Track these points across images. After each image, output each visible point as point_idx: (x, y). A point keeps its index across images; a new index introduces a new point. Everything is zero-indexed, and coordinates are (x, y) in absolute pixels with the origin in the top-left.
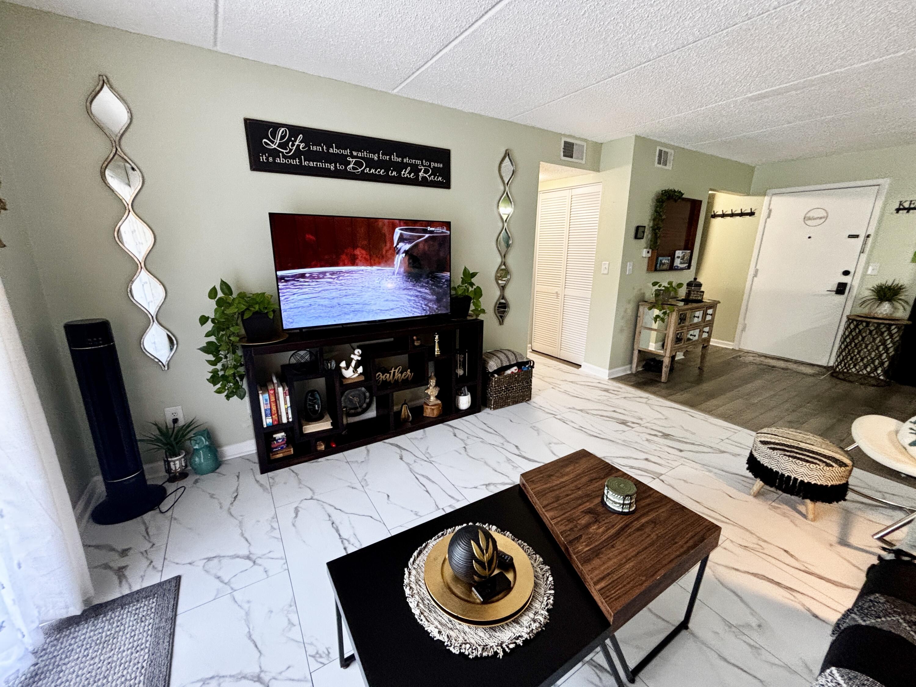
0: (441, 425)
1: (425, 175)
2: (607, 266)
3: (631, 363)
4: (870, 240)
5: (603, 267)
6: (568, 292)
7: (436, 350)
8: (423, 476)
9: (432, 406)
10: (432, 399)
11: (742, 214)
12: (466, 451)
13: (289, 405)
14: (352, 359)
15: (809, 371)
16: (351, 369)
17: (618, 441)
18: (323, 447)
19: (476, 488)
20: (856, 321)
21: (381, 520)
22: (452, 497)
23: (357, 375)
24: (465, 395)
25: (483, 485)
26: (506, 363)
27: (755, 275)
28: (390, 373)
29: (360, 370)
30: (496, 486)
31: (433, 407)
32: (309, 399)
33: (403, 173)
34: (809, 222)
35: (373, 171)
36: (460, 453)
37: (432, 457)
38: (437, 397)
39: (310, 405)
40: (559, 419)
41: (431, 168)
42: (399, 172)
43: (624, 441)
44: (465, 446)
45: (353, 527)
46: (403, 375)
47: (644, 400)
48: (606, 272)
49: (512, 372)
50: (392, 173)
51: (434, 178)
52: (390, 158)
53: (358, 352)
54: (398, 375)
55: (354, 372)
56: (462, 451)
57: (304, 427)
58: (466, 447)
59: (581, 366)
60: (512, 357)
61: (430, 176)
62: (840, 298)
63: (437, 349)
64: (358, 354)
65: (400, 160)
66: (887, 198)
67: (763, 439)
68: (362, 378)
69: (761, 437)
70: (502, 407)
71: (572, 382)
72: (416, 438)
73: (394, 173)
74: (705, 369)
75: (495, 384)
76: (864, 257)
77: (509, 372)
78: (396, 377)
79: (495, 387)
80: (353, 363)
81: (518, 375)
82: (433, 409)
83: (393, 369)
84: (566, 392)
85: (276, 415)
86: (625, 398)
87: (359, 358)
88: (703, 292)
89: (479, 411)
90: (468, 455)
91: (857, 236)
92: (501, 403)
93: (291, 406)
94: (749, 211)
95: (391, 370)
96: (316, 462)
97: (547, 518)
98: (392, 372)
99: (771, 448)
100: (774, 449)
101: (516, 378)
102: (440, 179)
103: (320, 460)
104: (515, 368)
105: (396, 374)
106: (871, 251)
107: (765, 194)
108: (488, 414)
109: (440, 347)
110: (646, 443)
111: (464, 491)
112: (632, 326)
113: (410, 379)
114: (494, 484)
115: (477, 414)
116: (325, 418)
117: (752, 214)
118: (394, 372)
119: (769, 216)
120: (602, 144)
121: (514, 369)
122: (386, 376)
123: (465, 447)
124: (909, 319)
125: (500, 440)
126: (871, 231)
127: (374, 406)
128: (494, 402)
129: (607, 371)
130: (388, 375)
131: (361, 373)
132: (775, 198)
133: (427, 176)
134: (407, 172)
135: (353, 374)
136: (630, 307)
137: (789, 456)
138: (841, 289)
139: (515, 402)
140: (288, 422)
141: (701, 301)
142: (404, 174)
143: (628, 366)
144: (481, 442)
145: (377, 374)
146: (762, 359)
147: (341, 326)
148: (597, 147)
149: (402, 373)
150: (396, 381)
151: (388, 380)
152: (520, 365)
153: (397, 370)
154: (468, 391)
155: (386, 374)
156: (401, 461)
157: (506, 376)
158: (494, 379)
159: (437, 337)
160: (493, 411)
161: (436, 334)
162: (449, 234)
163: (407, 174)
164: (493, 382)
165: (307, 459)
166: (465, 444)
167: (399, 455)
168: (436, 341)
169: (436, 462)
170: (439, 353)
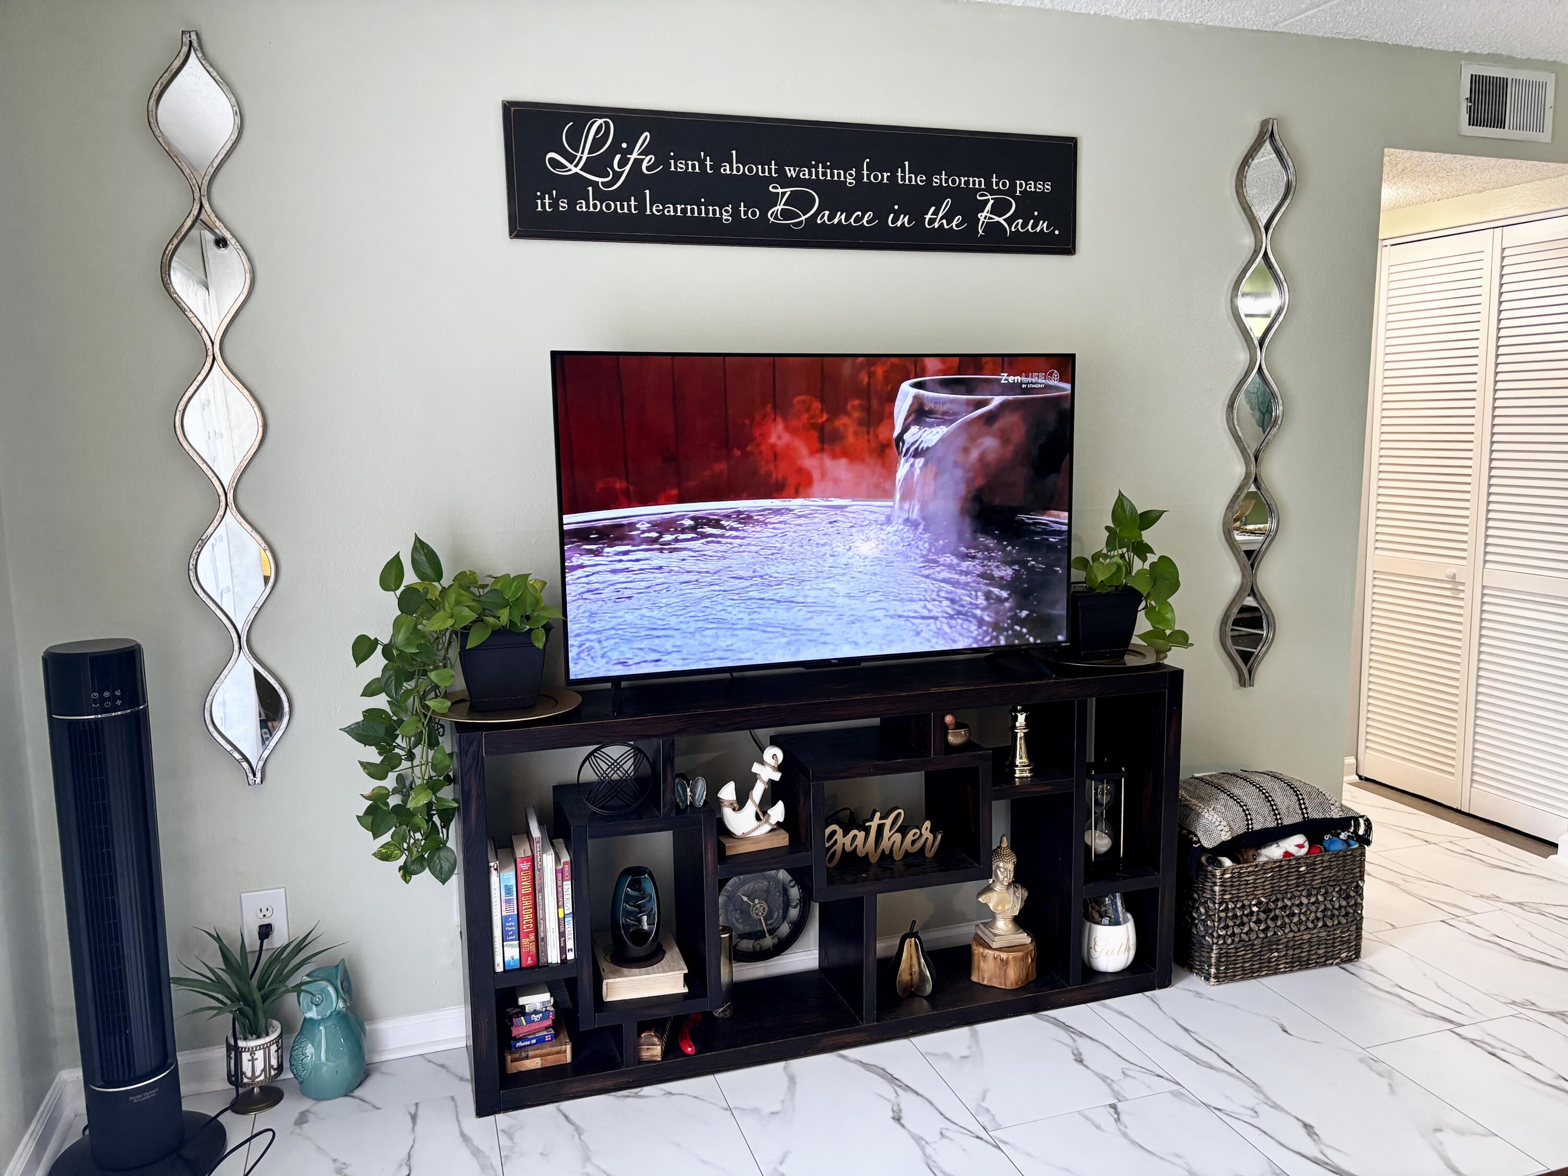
0: (1028, 1020)
1: (997, 219)
6: (1498, 576)
7: (1018, 762)
9: (1000, 949)
10: (1003, 925)
12: (1118, 1120)
13: (569, 908)
14: (753, 777)
16: (751, 808)
18: (656, 1052)
23: (766, 828)
24: (1115, 922)
26: (1262, 821)
28: (867, 830)
29: (778, 812)
31: (1004, 956)
32: (627, 894)
33: (928, 217)
35: (840, 217)
36: (1098, 1127)
37: (999, 1127)
38: (1020, 921)
39: (628, 913)
40: (1472, 1042)
41: (1015, 198)
42: (917, 217)
44: (1114, 1101)
46: (910, 837)
49: (1287, 854)
50: (895, 220)
51: (1024, 225)
52: (893, 178)
53: (774, 756)
54: (891, 838)
55: (758, 818)
56: (1106, 1119)
57: (605, 982)
58: (1120, 1106)
59: (1555, 846)
60: (1285, 801)
61: (1010, 221)
63: (1021, 759)
64: (773, 762)
65: (920, 180)
68: (782, 840)
70: (1249, 974)
71: (1520, 905)
72: (947, 1056)
73: (904, 220)
75: (1224, 892)
77: (1274, 852)
78: (885, 844)
79: (1222, 901)
80: (758, 792)
81: (1311, 866)
82: (1005, 963)
83: (878, 815)
84: (1495, 941)
85: (532, 937)
87: (777, 776)
89: (1165, 982)
90: (1125, 1135)
92: (1246, 964)
93: (574, 914)
95: (872, 819)
96: (636, 1096)
98: (874, 824)
101: (1300, 876)
102: (1043, 226)
103: (647, 1090)
104: (1299, 839)
105: (886, 833)
108: (1199, 994)
109: (1030, 755)
113: (929, 854)
115: (1157, 993)
116: (668, 956)
118: (881, 828)
121: (1295, 844)
122: (855, 837)
123: (1113, 1107)
125: (1244, 1096)
127: (813, 933)
128: (1219, 956)
130: (861, 835)
131: (778, 823)
133: (1001, 220)
134: (940, 215)
135: (755, 823)
139: (1304, 964)
140: (564, 961)
142: (932, 221)
144: (1174, 1093)
145: (828, 831)
147: (728, 675)
149: (903, 830)
150: (886, 857)
151: (861, 852)
152: (1315, 829)
153: (888, 822)
154: (1128, 908)
155: (855, 832)
156: (896, 1125)
157: (1275, 866)
158: (1218, 873)
159: (1021, 719)
160: (1212, 989)
161: (1020, 711)
162: (1069, 392)
163: (941, 219)
164: (1215, 885)
165: (609, 1083)
166: (1116, 1094)
167: (889, 1107)
168: (1020, 734)
169: (1014, 1147)
170: (1027, 774)
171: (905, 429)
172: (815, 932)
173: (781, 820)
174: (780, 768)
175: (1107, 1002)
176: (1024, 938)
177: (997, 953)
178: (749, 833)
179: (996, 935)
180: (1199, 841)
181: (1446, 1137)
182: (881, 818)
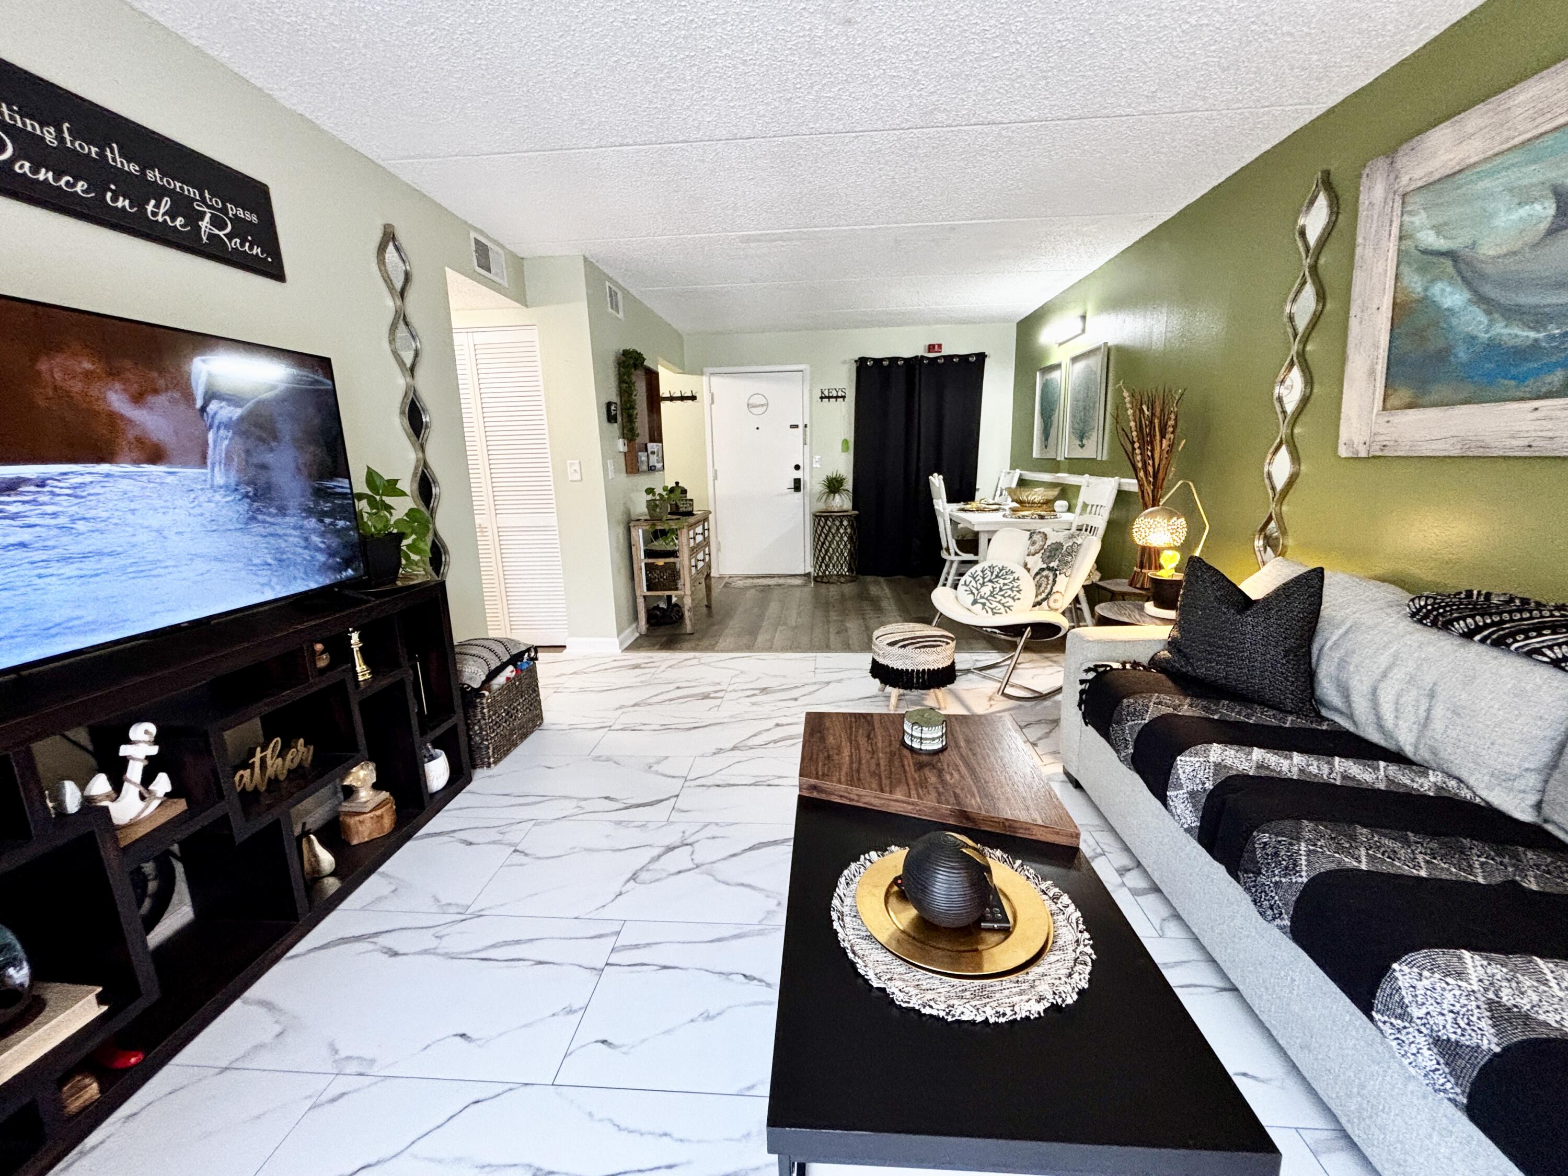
0: (409, 844)
1: (216, 232)
2: (577, 467)
3: (636, 618)
4: (808, 429)
5: (570, 470)
6: (504, 521)
7: (358, 669)
8: (493, 946)
9: (371, 811)
10: (365, 795)
11: (682, 398)
12: (526, 855)
14: (125, 761)
15: (798, 581)
16: (131, 791)
17: (725, 720)
18: (93, 1090)
19: (621, 894)
20: (824, 517)
21: (508, 1086)
22: (600, 936)
23: (156, 803)
24: (432, 758)
25: (628, 881)
26: (495, 664)
27: (715, 478)
28: (252, 766)
29: (162, 783)
30: (648, 870)
31: (378, 812)
33: (150, 207)
34: (754, 410)
35: (46, 175)
36: (521, 865)
37: (469, 907)
38: (376, 787)
40: (622, 730)
41: (230, 219)
42: (140, 204)
43: (732, 717)
44: (513, 849)
46: (289, 757)
47: (695, 662)
48: (578, 477)
49: (508, 679)
50: (114, 199)
51: (242, 245)
52: (102, 154)
53: (146, 732)
54: (275, 765)
55: (142, 798)
56: (518, 858)
58: (518, 848)
59: (565, 647)
60: (500, 650)
61: (230, 236)
62: (798, 495)
63: (360, 667)
64: (147, 738)
65: (133, 168)
66: (811, 385)
67: (889, 641)
68: (180, 806)
69: (885, 639)
70: (507, 753)
71: (575, 673)
73: (123, 203)
74: (713, 605)
75: (489, 712)
76: (807, 447)
77: (501, 680)
78: (270, 772)
79: (490, 717)
80: (135, 772)
81: (520, 680)
82: (381, 817)
83: (259, 749)
84: (583, 690)
86: (670, 667)
87: (154, 750)
88: (692, 500)
89: (469, 780)
90: (539, 858)
91: (797, 426)
92: (505, 748)
94: (690, 394)
95: (253, 755)
97: (901, 800)
98: (257, 760)
99: (902, 647)
100: (904, 646)
101: (517, 687)
102: (257, 251)
103: (91, 1140)
104: (511, 668)
105: (269, 762)
106: (811, 440)
107: (702, 374)
108: (490, 777)
109: (366, 661)
110: (754, 708)
111: (604, 914)
112: (627, 562)
113: (307, 764)
114: (642, 869)
115: (468, 788)
117: (693, 398)
118: (263, 760)
119: (713, 402)
120: (522, 259)
121: (509, 672)
122: (242, 776)
123: (515, 851)
124: (854, 509)
125: (568, 807)
126: (807, 422)
128: (494, 749)
129: (616, 641)
130: (247, 773)
131: (167, 795)
132: (713, 379)
133: (221, 234)
134: (162, 210)
135: (142, 804)
136: (621, 530)
137: (920, 648)
138: (797, 485)
139: (524, 736)
141: (691, 514)
142: (154, 214)
143: (634, 626)
144: (534, 825)
146: (750, 581)
148: (518, 263)
149: (282, 755)
150: (273, 783)
151: (250, 788)
152: (515, 659)
153: (269, 752)
154: (439, 747)
155: (241, 772)
156: (398, 958)
157: (502, 688)
158: (484, 701)
159: (355, 637)
160: (495, 770)
161: (353, 632)
163: (164, 215)
164: (483, 708)
166: (510, 845)
167: (378, 954)
168: (356, 648)
169: (490, 908)
170: (368, 676)
171: (207, 403)
172: (182, 889)
173: (168, 788)
174: (156, 741)
175: (446, 808)
176: (385, 795)
177: (371, 815)
178: (139, 815)
179: (365, 803)
180: (469, 686)
181: (655, 768)
182: (262, 752)
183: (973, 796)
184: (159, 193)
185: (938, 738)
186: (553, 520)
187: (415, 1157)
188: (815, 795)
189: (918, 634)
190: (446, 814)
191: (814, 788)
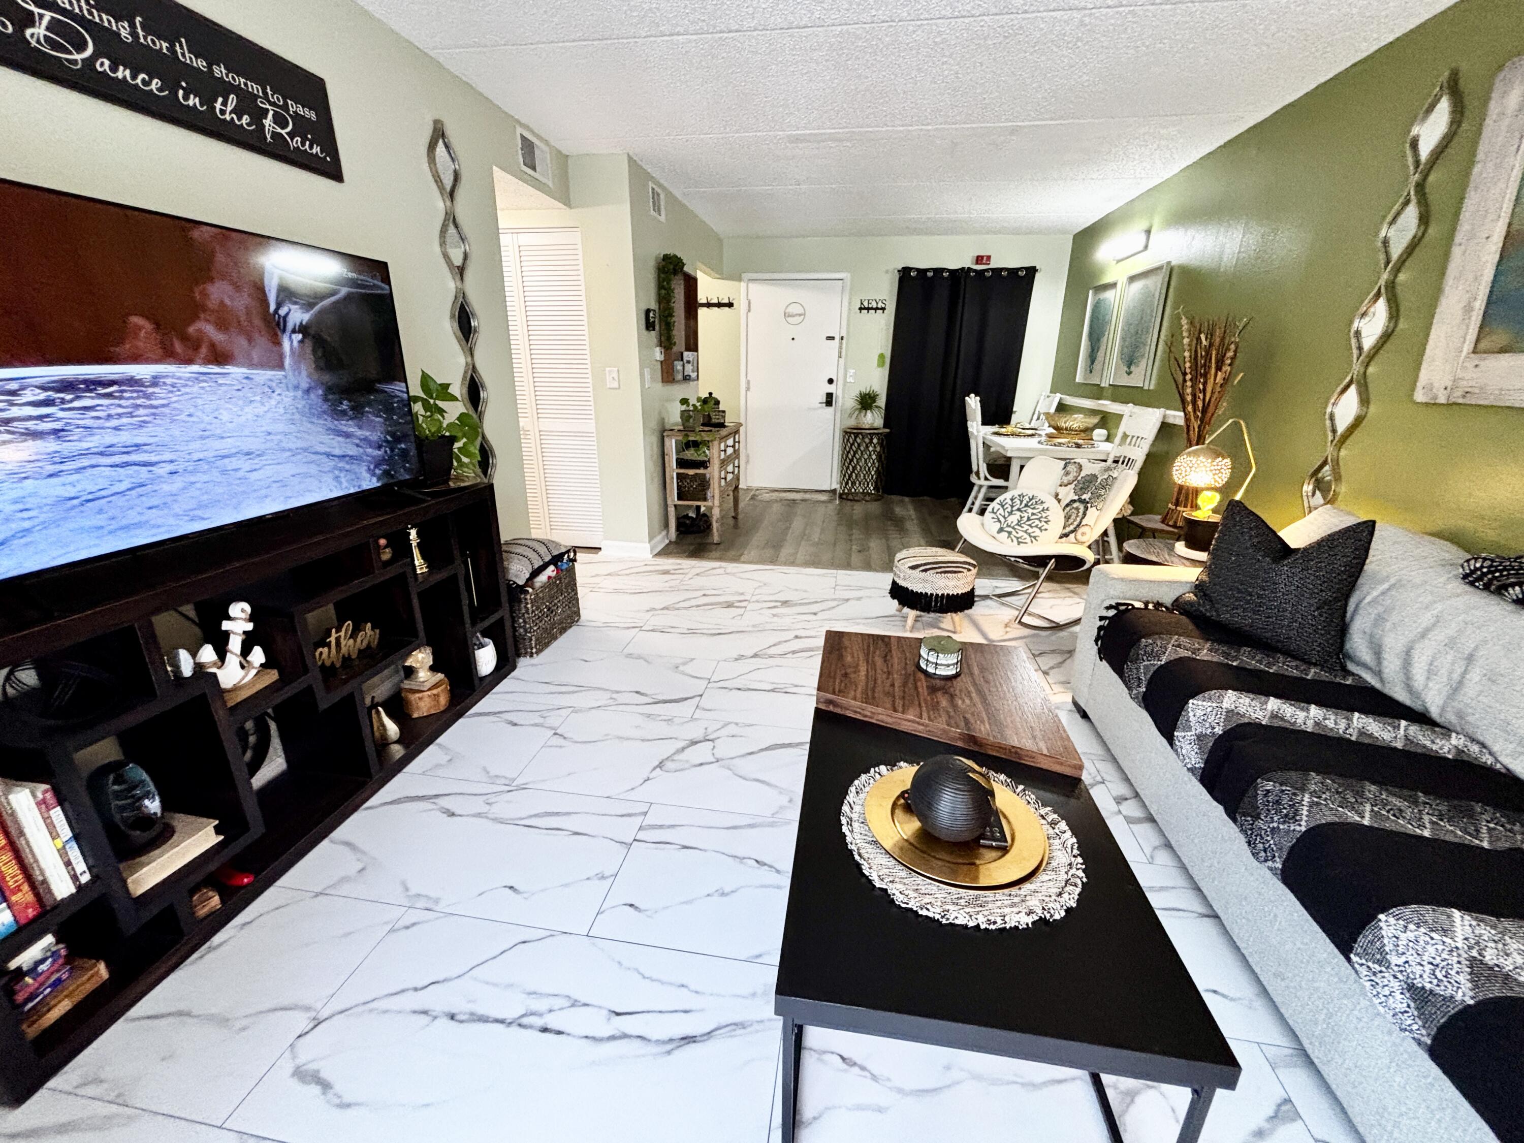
0: (461, 721)
1: (279, 130)
2: (615, 375)
3: (666, 526)
4: (844, 341)
5: (608, 379)
6: (545, 424)
7: (417, 563)
8: (536, 816)
9: (429, 690)
10: (424, 675)
11: (719, 305)
12: (565, 738)
13: (66, 832)
14: (227, 634)
15: (823, 497)
16: (233, 660)
17: (746, 629)
18: (215, 901)
19: (648, 779)
20: (854, 433)
21: (549, 933)
22: (629, 815)
23: (253, 672)
24: (482, 646)
25: (654, 769)
26: (538, 563)
27: (748, 389)
28: (329, 645)
29: (258, 656)
30: (673, 760)
31: (435, 692)
32: (115, 792)
33: (218, 105)
34: (790, 319)
35: (123, 73)
36: (561, 747)
37: (514, 780)
38: (433, 669)
39: (122, 809)
40: (651, 631)
41: (290, 116)
42: (209, 102)
43: (754, 626)
44: (553, 732)
45: (510, 986)
46: (359, 639)
47: (721, 571)
48: (616, 385)
49: (549, 578)
50: (186, 98)
51: (303, 144)
52: (172, 51)
53: (243, 611)
54: (348, 645)
55: (243, 667)
56: (559, 741)
57: (129, 881)
58: (558, 731)
59: (600, 548)
60: (542, 550)
61: (292, 135)
62: (830, 410)
63: (418, 561)
64: (243, 616)
65: (201, 64)
66: (851, 294)
67: (911, 564)
68: (273, 676)
69: (906, 563)
70: (547, 645)
72: (438, 766)
73: (193, 101)
74: (740, 517)
75: (532, 607)
76: (842, 361)
77: (542, 578)
78: (344, 650)
79: (533, 611)
80: (235, 644)
81: (560, 579)
82: (437, 695)
83: (334, 631)
84: (616, 591)
85: (26, 887)
86: (697, 575)
87: (250, 627)
88: (724, 412)
89: (514, 668)
90: (576, 742)
91: (832, 338)
92: (545, 641)
93: (77, 837)
94: (726, 301)
95: (330, 636)
96: (211, 949)
97: (913, 721)
98: (332, 639)
99: (923, 571)
100: (925, 571)
101: (558, 586)
102: (316, 150)
103: (217, 939)
104: (552, 567)
105: (343, 642)
106: (846, 355)
107: (740, 279)
108: (533, 665)
109: (424, 556)
110: (775, 619)
111: (632, 796)
112: (659, 469)
113: (374, 646)
114: (667, 759)
115: (513, 674)
116: (175, 823)
117: (730, 305)
118: (338, 640)
119: (749, 311)
120: (567, 156)
121: (551, 571)
122: (321, 653)
123: (555, 734)
124: (885, 426)
125: (602, 698)
126: (844, 334)
128: (536, 640)
129: (648, 546)
130: (326, 650)
131: (262, 665)
132: (750, 285)
133: (283, 132)
134: (229, 108)
135: (242, 673)
136: (655, 439)
137: (941, 573)
138: (829, 400)
139: (563, 630)
140: (80, 888)
141: (722, 425)
142: (223, 112)
143: (664, 533)
144: (571, 712)
145: (317, 654)
146: (776, 494)
147: (132, 554)
148: (562, 159)
149: (353, 636)
150: (347, 660)
151: (328, 663)
152: (556, 560)
153: (342, 634)
154: (484, 636)
155: (321, 649)
156: (455, 818)
157: (544, 587)
158: (528, 597)
159: (413, 533)
160: (537, 659)
161: (411, 528)
162: (388, 292)
163: (230, 113)
164: (527, 604)
165: (174, 960)
166: (551, 728)
167: (438, 813)
168: (414, 544)
169: (534, 782)
170: (425, 570)
171: (279, 306)
172: (276, 744)
173: (263, 660)
174: (251, 619)
175: (493, 691)
176: (440, 676)
177: (429, 693)
178: (241, 681)
179: (423, 682)
180: (515, 583)
181: (681, 668)
182: (337, 632)
183: (982, 722)
184: (226, 89)
185: (953, 664)
186: (591, 426)
187: (475, 979)
188: (831, 708)
189: (940, 559)
190: (494, 696)
191: (830, 702)
